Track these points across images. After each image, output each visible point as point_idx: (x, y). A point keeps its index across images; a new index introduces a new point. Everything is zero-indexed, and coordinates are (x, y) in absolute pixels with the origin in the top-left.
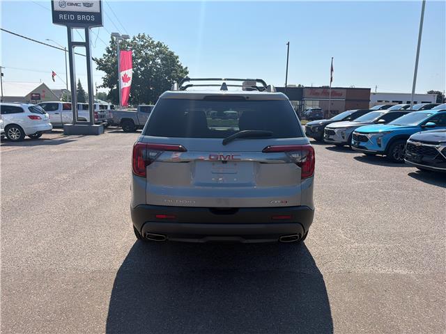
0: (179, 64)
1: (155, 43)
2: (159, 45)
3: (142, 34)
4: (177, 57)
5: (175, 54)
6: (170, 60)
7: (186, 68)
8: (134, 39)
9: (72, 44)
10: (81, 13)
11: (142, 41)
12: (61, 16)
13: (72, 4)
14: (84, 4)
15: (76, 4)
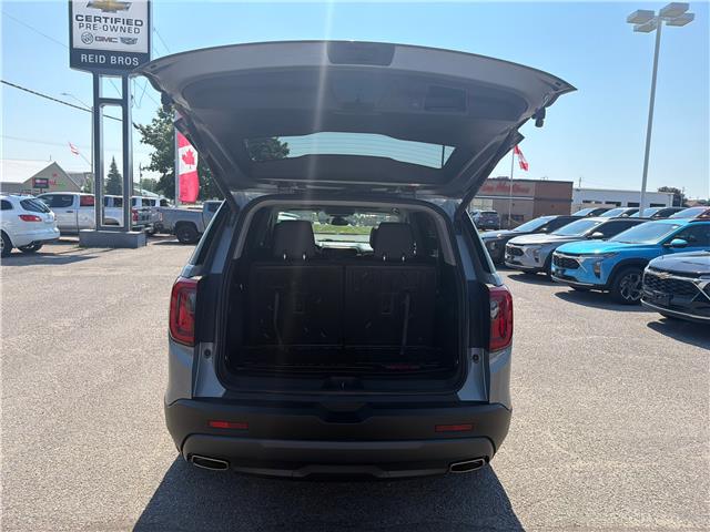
9: (99, 101)
10: (117, 54)
12: (83, 57)
13: (102, 39)
14: (123, 40)
15: (110, 39)
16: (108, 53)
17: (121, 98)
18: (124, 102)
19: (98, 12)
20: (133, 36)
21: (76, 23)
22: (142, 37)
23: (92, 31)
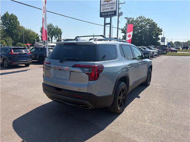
0: (158, 27)
1: (147, 19)
2: (149, 19)
3: (141, 16)
4: (157, 24)
5: (156, 23)
6: (153, 26)
7: (161, 29)
8: (137, 18)
9: (105, 24)
10: (109, 12)
11: (141, 19)
12: (102, 14)
13: (106, 9)
14: (111, 8)
15: (108, 9)
16: (107, 12)
17: (110, 22)
18: (110, 24)
19: (106, 3)
20: (113, 7)
21: (101, 6)
22: (115, 7)
23: (104, 8)
